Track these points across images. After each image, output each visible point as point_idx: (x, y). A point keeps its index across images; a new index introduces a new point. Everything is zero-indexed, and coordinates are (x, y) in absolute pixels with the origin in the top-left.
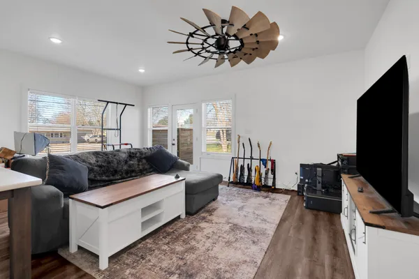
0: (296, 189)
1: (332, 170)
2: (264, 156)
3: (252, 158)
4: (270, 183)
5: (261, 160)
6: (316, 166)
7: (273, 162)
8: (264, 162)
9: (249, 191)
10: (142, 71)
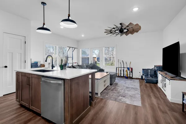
0: (141, 78)
1: (153, 71)
2: (128, 67)
3: (124, 68)
4: (131, 76)
5: (127, 68)
6: (148, 69)
7: (132, 69)
8: (128, 69)
9: (124, 79)
10: (83, 36)
